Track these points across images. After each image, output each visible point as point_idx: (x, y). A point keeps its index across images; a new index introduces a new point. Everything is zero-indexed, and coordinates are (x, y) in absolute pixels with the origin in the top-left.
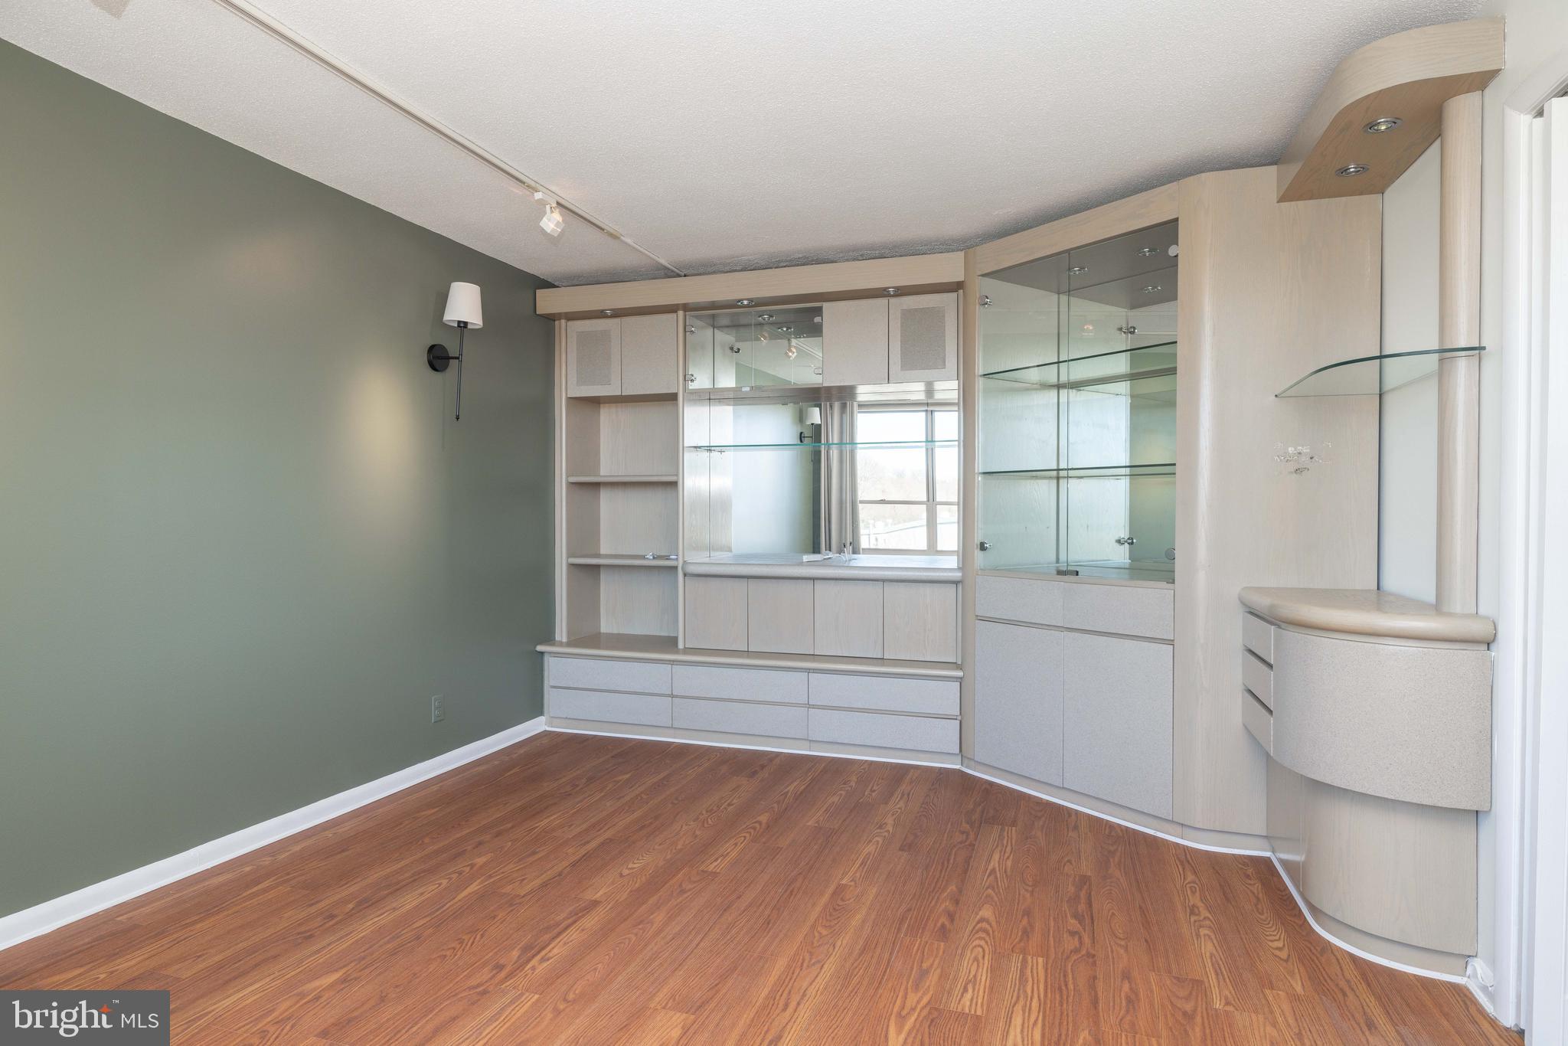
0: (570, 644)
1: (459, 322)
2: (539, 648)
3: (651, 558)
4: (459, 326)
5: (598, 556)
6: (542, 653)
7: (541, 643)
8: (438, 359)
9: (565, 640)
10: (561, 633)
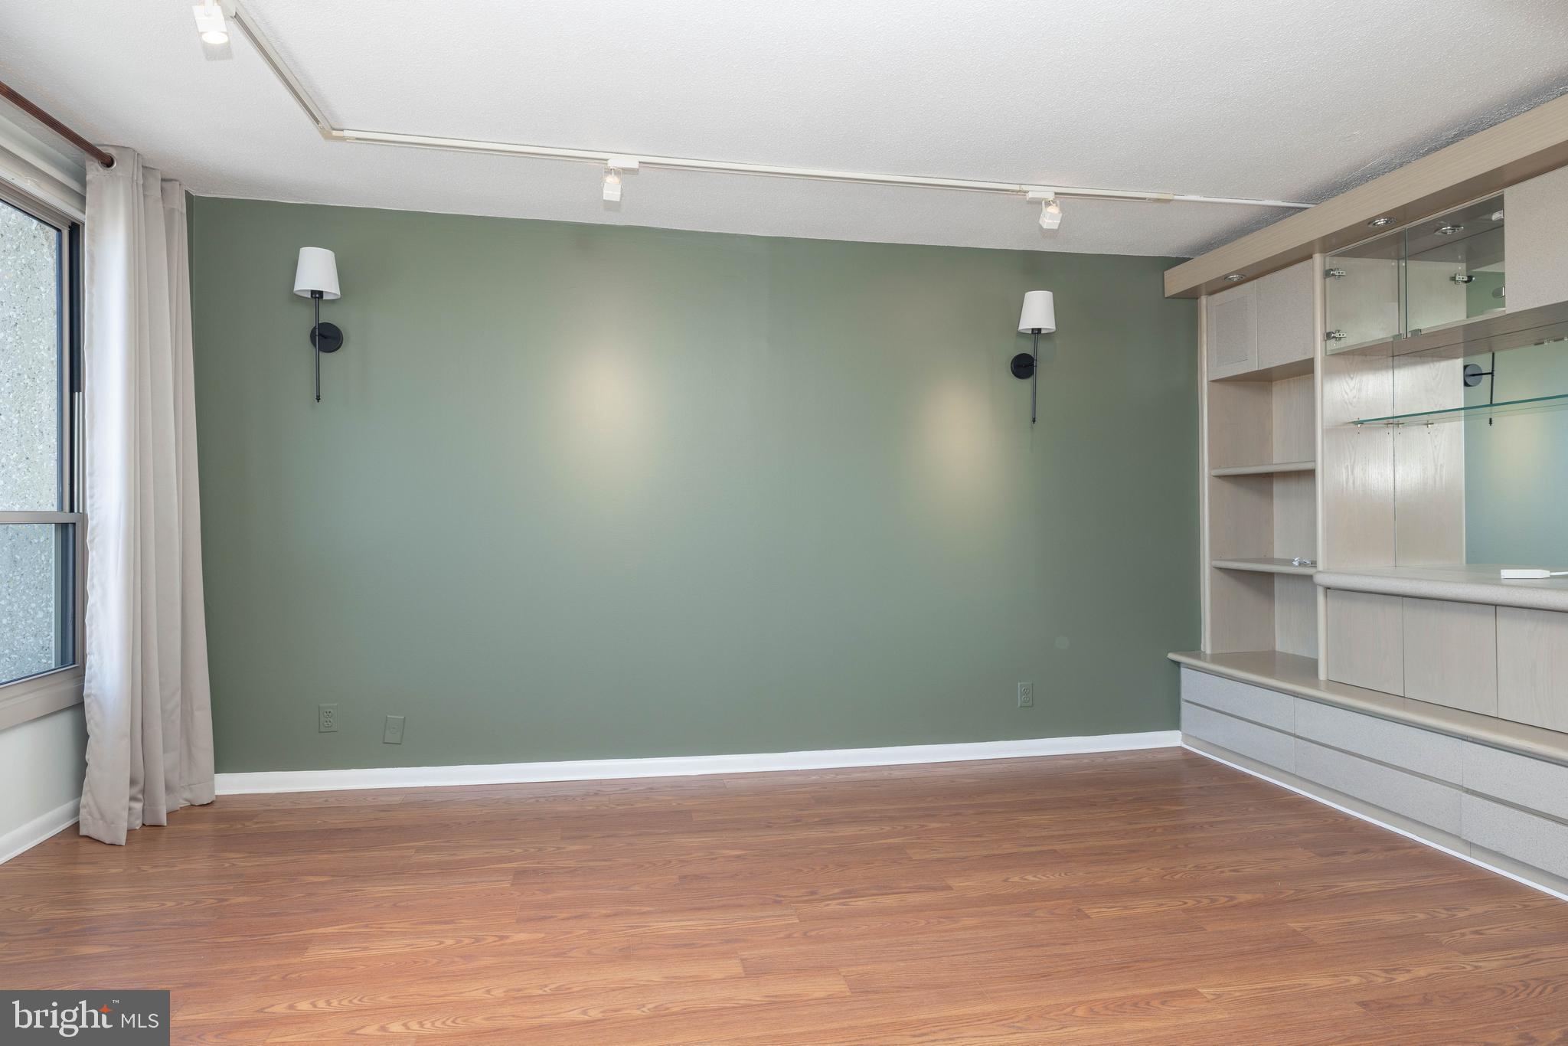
0: (1216, 658)
1: (1033, 330)
2: (1172, 656)
3: (1297, 564)
4: (1032, 333)
5: (1271, 561)
6: (1178, 664)
7: (1176, 651)
8: (1023, 366)
9: (1208, 651)
10: (1207, 646)
